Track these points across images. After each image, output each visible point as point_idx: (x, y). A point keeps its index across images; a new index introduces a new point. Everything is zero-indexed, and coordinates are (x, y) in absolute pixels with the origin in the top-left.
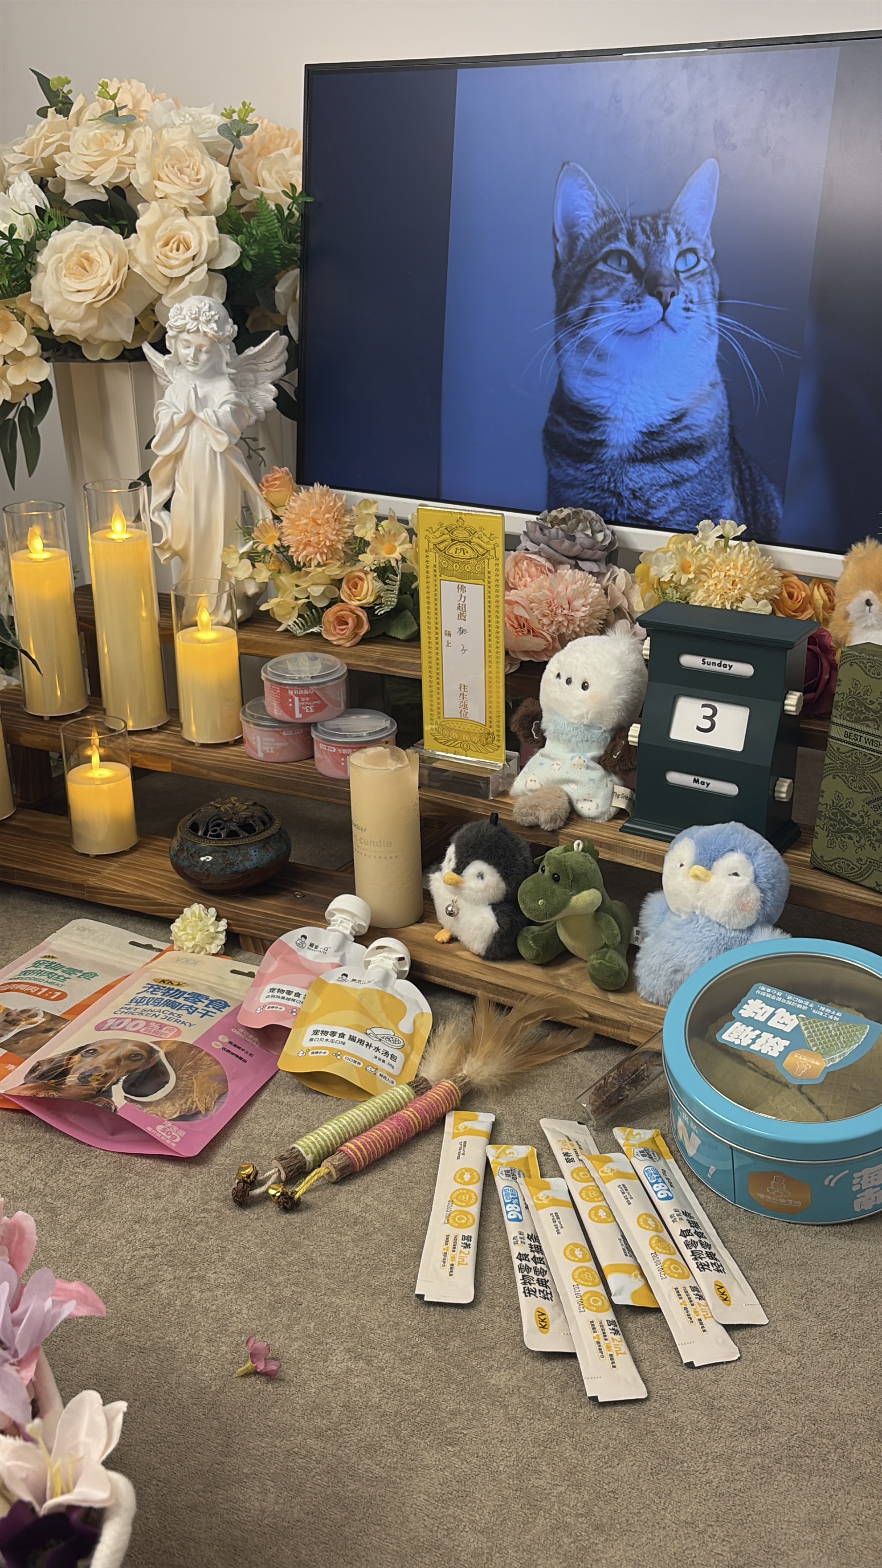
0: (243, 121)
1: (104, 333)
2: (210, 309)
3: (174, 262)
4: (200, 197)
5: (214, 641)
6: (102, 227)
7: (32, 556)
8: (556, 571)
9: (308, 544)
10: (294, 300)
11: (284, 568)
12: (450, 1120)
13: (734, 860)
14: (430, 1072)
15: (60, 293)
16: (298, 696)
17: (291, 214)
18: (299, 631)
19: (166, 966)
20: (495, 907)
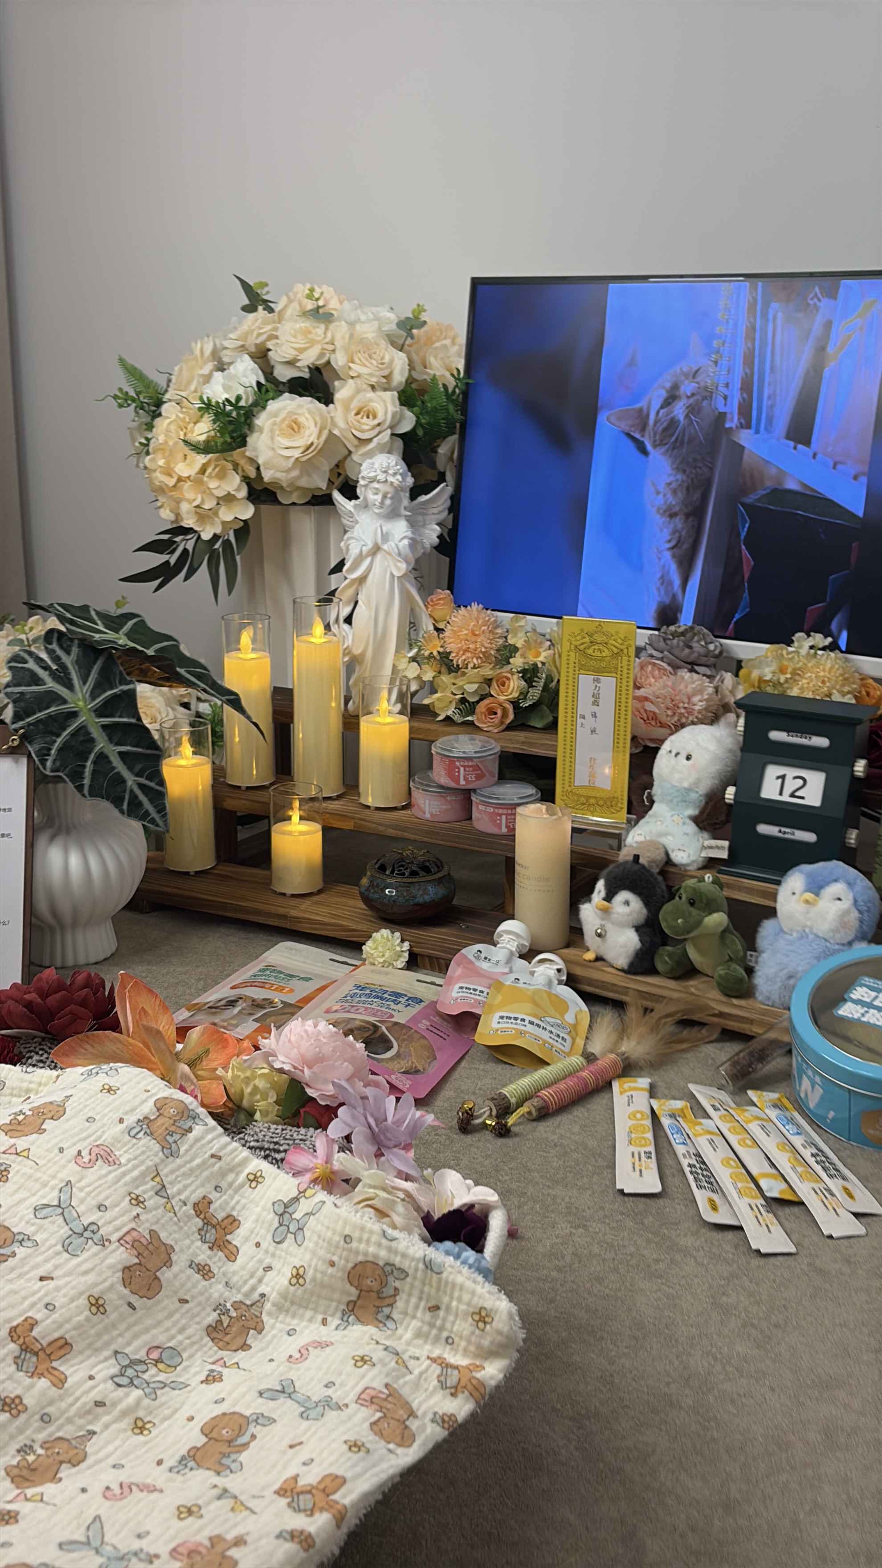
0: (417, 318)
1: (304, 482)
2: (397, 464)
3: (366, 427)
4: (384, 377)
5: (391, 724)
6: (309, 399)
7: (241, 656)
8: (676, 674)
9: (467, 650)
10: (452, 458)
11: (443, 670)
12: (616, 1084)
13: (838, 888)
14: (596, 1047)
15: (273, 448)
16: (464, 767)
17: (454, 392)
18: (457, 718)
19: (365, 975)
20: (638, 929)
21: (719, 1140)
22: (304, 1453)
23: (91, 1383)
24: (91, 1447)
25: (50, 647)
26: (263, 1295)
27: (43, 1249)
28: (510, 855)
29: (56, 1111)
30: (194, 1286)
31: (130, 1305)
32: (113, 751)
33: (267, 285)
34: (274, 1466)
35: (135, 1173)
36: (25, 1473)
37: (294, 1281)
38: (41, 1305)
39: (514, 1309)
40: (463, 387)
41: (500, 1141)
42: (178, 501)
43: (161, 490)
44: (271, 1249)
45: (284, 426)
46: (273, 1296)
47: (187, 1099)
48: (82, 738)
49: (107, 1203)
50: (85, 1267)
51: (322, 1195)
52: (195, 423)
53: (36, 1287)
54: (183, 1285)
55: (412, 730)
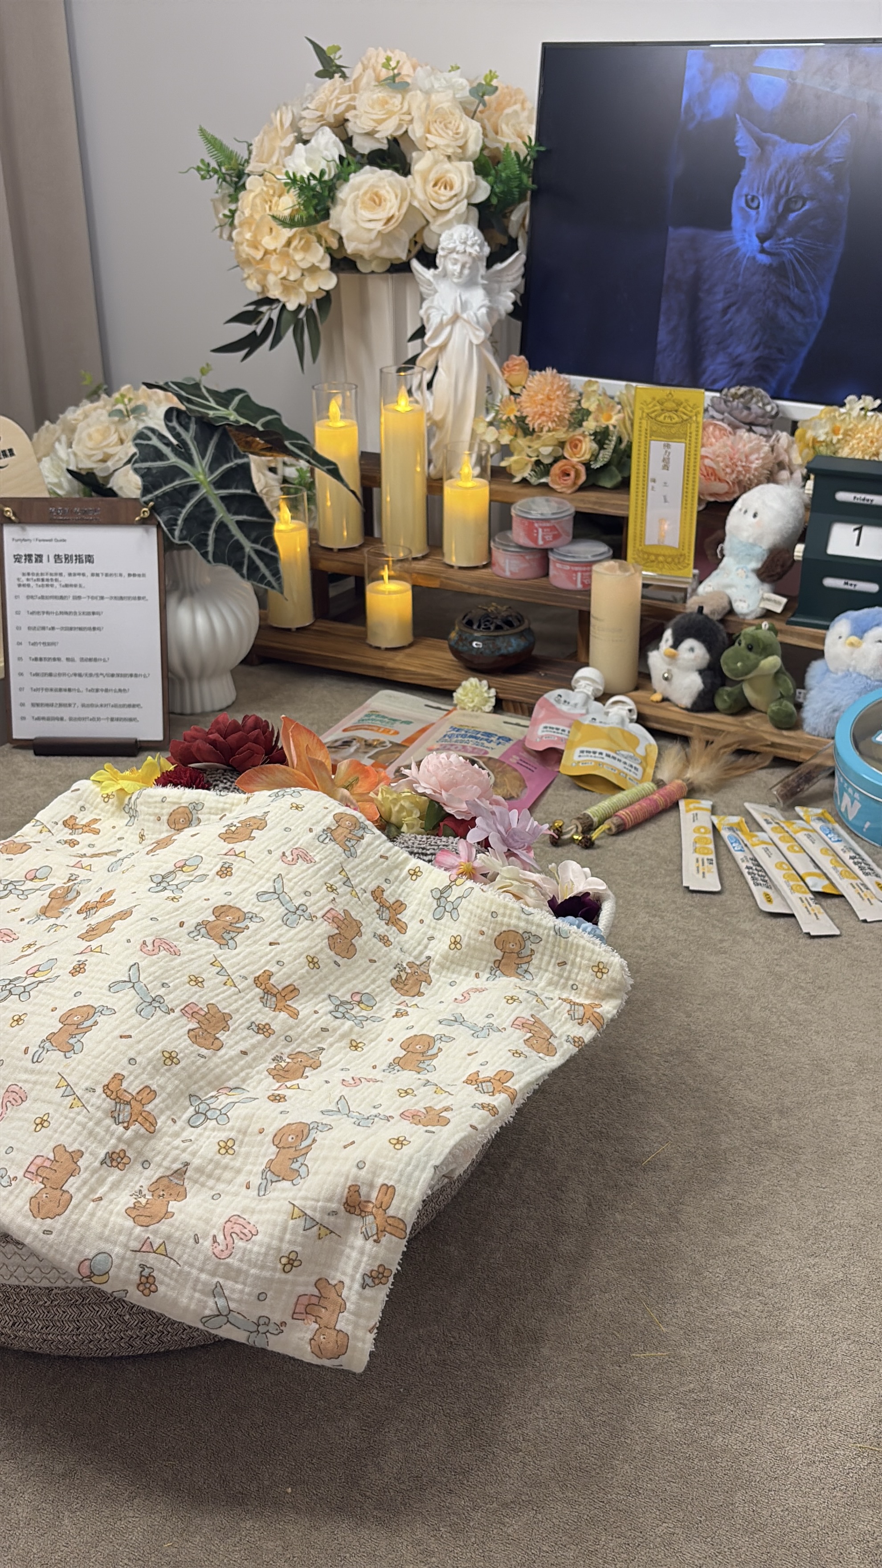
0: (489, 84)
1: (385, 253)
2: (474, 234)
3: (443, 198)
4: (460, 147)
5: (472, 488)
6: (389, 172)
7: (331, 424)
8: (735, 434)
9: (543, 414)
10: (523, 225)
11: (520, 433)
12: (682, 804)
13: (878, 632)
14: (665, 774)
15: (356, 222)
16: (543, 528)
17: (525, 159)
18: (534, 481)
19: (457, 718)
20: (701, 672)
21: (772, 848)
22: (480, 1058)
23: (316, 1016)
24: (322, 1058)
25: (170, 424)
26: (429, 958)
27: (268, 923)
28: (584, 608)
29: (260, 823)
30: (379, 951)
31: (335, 962)
32: (231, 520)
33: (339, 49)
34: (459, 1067)
35: (327, 869)
36: (281, 1073)
37: (453, 946)
38: (274, 962)
39: (625, 963)
40: (535, 155)
41: (586, 852)
42: (265, 274)
43: (248, 262)
44: (433, 924)
45: (366, 198)
46: (437, 958)
47: (358, 814)
48: (203, 509)
49: (310, 890)
50: (301, 936)
51: (470, 883)
52: (280, 196)
53: (267, 950)
54: (371, 950)
55: (492, 493)
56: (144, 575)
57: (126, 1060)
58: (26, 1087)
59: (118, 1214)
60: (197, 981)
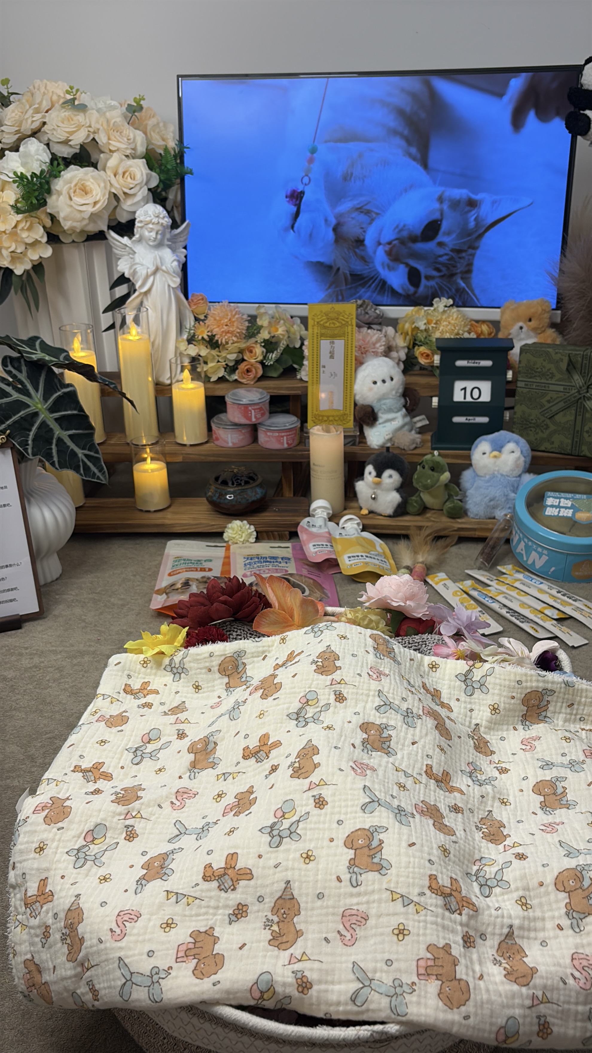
0: (138, 105)
1: (90, 228)
3: (130, 186)
5: (192, 388)
6: (92, 169)
8: (362, 331)
9: (227, 332)
10: (176, 201)
11: (209, 347)
12: (428, 579)
13: (511, 446)
14: (408, 562)
15: (71, 206)
18: (227, 378)
20: (398, 490)
21: (507, 596)
23: (470, 788)
26: (477, 725)
27: (399, 728)
29: (333, 654)
31: (449, 745)
32: (65, 435)
35: (397, 678)
37: (493, 712)
38: (425, 757)
45: (77, 189)
46: (484, 723)
48: (44, 430)
49: (404, 696)
50: (424, 732)
53: (415, 749)
54: (454, 729)
55: (205, 389)
56: (6, 487)
57: (427, 862)
58: (362, 908)
59: (502, 983)
60: (402, 787)
